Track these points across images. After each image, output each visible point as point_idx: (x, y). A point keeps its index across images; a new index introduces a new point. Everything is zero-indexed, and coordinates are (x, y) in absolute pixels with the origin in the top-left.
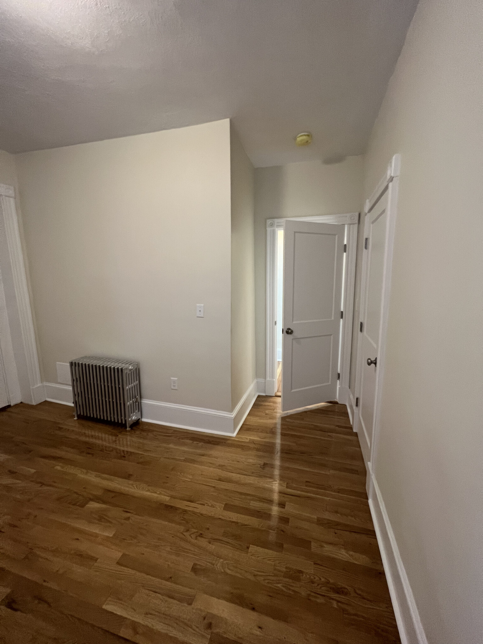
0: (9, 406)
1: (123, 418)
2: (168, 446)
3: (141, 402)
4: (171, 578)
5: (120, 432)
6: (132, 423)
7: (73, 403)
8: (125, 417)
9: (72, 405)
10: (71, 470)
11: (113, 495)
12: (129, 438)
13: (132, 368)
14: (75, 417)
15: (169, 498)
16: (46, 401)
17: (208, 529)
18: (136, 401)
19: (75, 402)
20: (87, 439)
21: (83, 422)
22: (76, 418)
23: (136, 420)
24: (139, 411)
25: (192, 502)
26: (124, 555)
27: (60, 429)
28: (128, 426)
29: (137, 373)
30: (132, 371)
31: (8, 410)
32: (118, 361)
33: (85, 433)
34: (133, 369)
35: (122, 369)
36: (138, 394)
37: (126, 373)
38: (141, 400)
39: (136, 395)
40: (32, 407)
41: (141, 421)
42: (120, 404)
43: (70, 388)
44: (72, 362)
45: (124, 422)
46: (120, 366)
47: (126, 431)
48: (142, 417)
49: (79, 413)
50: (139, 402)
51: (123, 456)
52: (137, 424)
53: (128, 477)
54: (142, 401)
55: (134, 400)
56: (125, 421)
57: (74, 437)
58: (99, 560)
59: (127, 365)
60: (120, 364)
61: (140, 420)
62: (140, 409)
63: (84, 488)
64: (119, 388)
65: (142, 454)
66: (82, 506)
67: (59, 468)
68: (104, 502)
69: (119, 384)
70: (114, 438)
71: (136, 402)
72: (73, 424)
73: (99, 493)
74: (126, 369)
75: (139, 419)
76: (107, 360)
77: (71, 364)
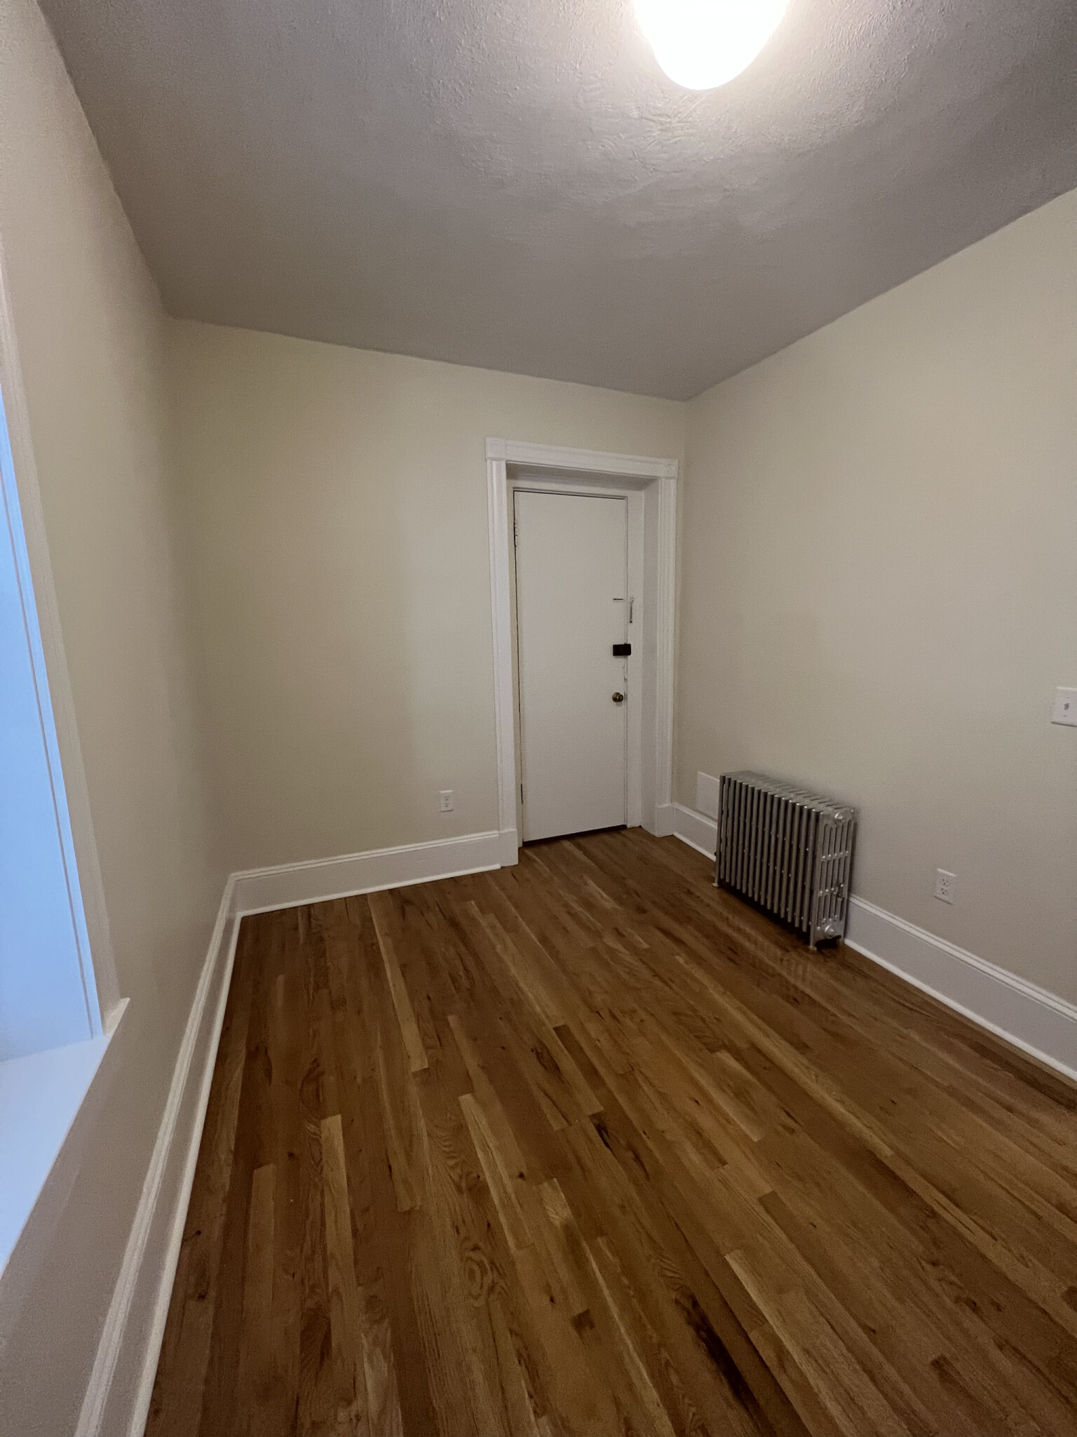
0: (624, 827)
1: (804, 918)
2: (905, 1031)
3: (848, 901)
4: (874, 1331)
5: (795, 948)
6: (822, 938)
7: (715, 854)
8: (809, 919)
9: (714, 858)
10: (698, 973)
11: (767, 1064)
12: (810, 967)
13: (841, 818)
14: (714, 882)
15: (892, 1153)
16: (673, 836)
17: (999, 1308)
18: (838, 893)
19: (718, 854)
20: (730, 932)
21: (725, 895)
22: (715, 885)
23: (831, 936)
24: (841, 919)
25: (958, 1206)
26: (773, 1194)
27: (689, 893)
28: (812, 941)
29: (850, 832)
30: (841, 825)
31: (623, 832)
32: (811, 795)
33: (727, 919)
34: (843, 821)
35: (817, 814)
36: (846, 882)
37: (826, 825)
38: (849, 895)
39: (841, 880)
40: (652, 838)
41: (844, 944)
42: (803, 887)
43: (715, 826)
44: (724, 777)
45: (804, 929)
46: (816, 807)
47: (808, 951)
48: (845, 936)
49: (722, 877)
50: (843, 899)
51: (797, 999)
52: (831, 945)
53: (802, 1047)
54: (852, 900)
55: (835, 890)
56: (809, 927)
57: (710, 917)
58: (726, 1166)
59: (830, 809)
60: (815, 803)
61: (841, 940)
62: (845, 915)
63: (716, 1019)
64: (806, 853)
65: (834, 1015)
66: (712, 1051)
67: (681, 961)
68: (747, 1067)
69: (806, 845)
70: (779, 952)
71: (837, 896)
72: (709, 892)
73: (743, 1045)
74: (828, 816)
75: (839, 937)
76: (788, 787)
77: (723, 779)
